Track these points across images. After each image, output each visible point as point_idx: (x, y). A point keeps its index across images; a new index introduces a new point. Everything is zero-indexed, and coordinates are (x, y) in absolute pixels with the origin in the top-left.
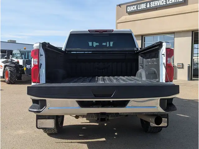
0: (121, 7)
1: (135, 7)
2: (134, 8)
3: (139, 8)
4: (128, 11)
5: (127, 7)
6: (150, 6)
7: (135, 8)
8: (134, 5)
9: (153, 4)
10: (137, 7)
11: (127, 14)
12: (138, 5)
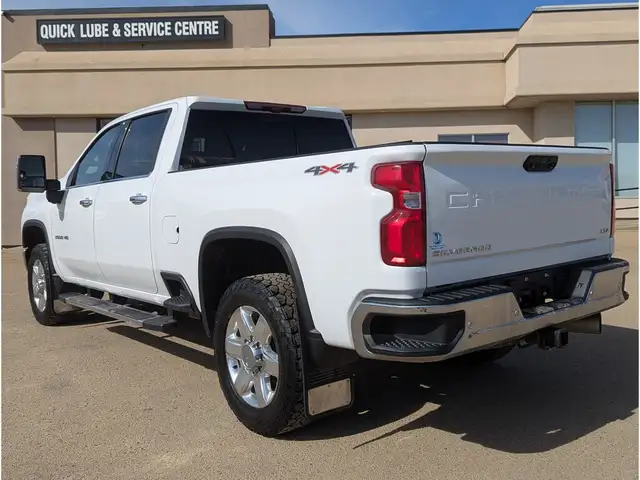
0: (12, 21)
1: (71, 28)
2: (65, 31)
3: (85, 33)
4: (45, 37)
5: (39, 23)
6: (122, 33)
7: (71, 33)
8: (67, 22)
9: (130, 29)
10: (76, 31)
11: (40, 46)
12: (82, 26)
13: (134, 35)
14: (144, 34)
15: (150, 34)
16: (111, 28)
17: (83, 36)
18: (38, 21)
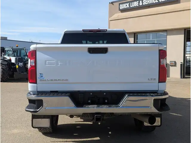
0: (113, 5)
1: (128, 4)
2: (126, 5)
3: (132, 5)
4: (121, 8)
6: (142, 4)
9: (145, 2)
11: (120, 11)
12: (131, 3)
13: (146, 4)
14: (149, 3)
15: (151, 3)
16: (139, 3)
17: (131, 6)
18: (119, 4)
